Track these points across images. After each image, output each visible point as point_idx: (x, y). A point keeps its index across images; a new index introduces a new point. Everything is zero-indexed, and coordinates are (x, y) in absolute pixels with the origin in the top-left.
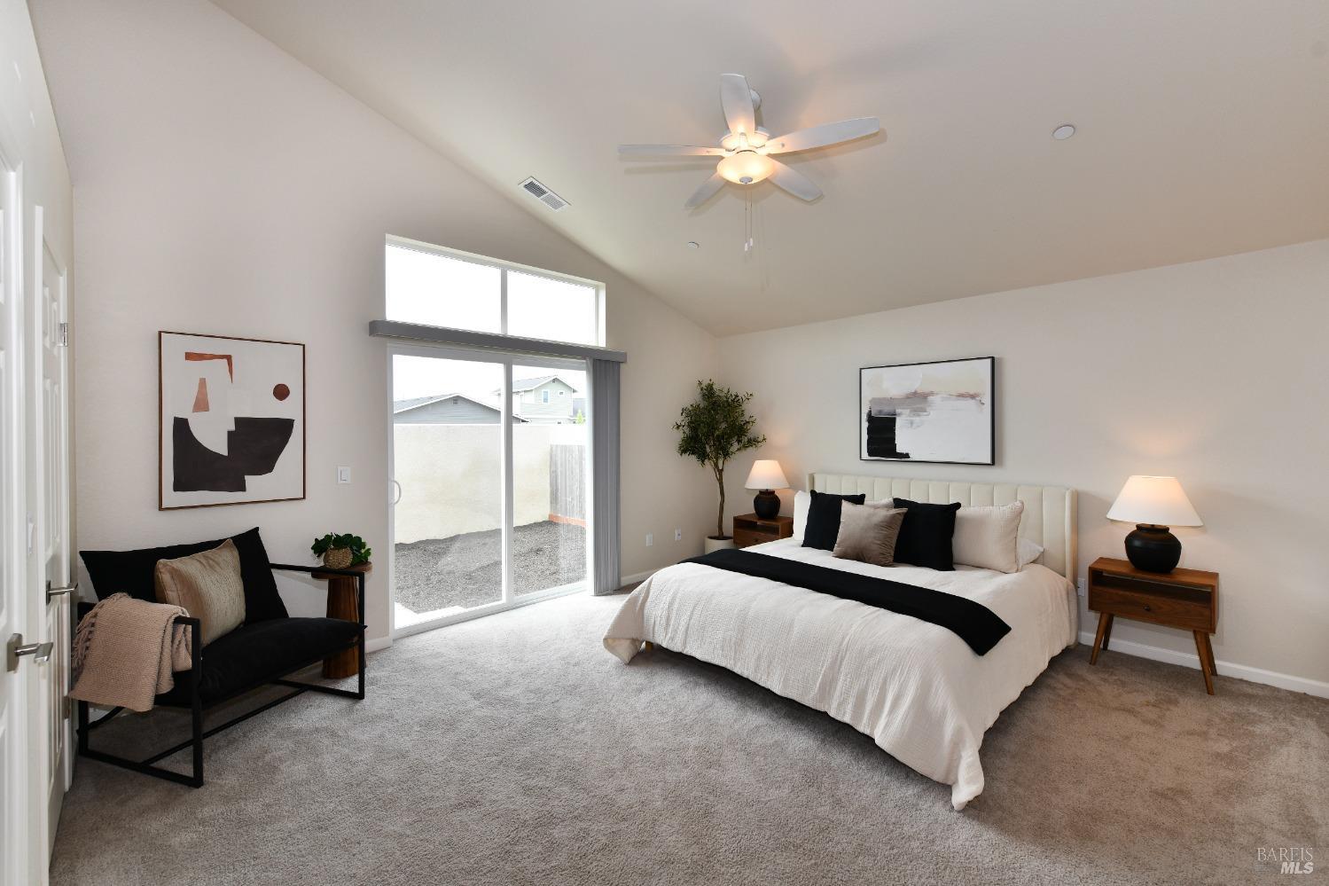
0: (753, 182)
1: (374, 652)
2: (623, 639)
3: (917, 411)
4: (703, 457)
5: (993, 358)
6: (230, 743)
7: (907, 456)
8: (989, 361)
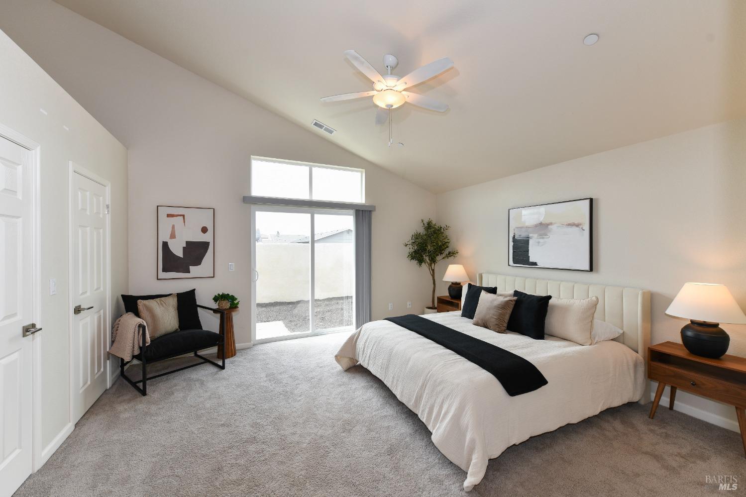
0: (393, 107)
1: (239, 350)
2: (345, 357)
3: (543, 235)
4: (421, 261)
5: (591, 200)
6: (167, 380)
7: (535, 264)
8: (588, 201)
